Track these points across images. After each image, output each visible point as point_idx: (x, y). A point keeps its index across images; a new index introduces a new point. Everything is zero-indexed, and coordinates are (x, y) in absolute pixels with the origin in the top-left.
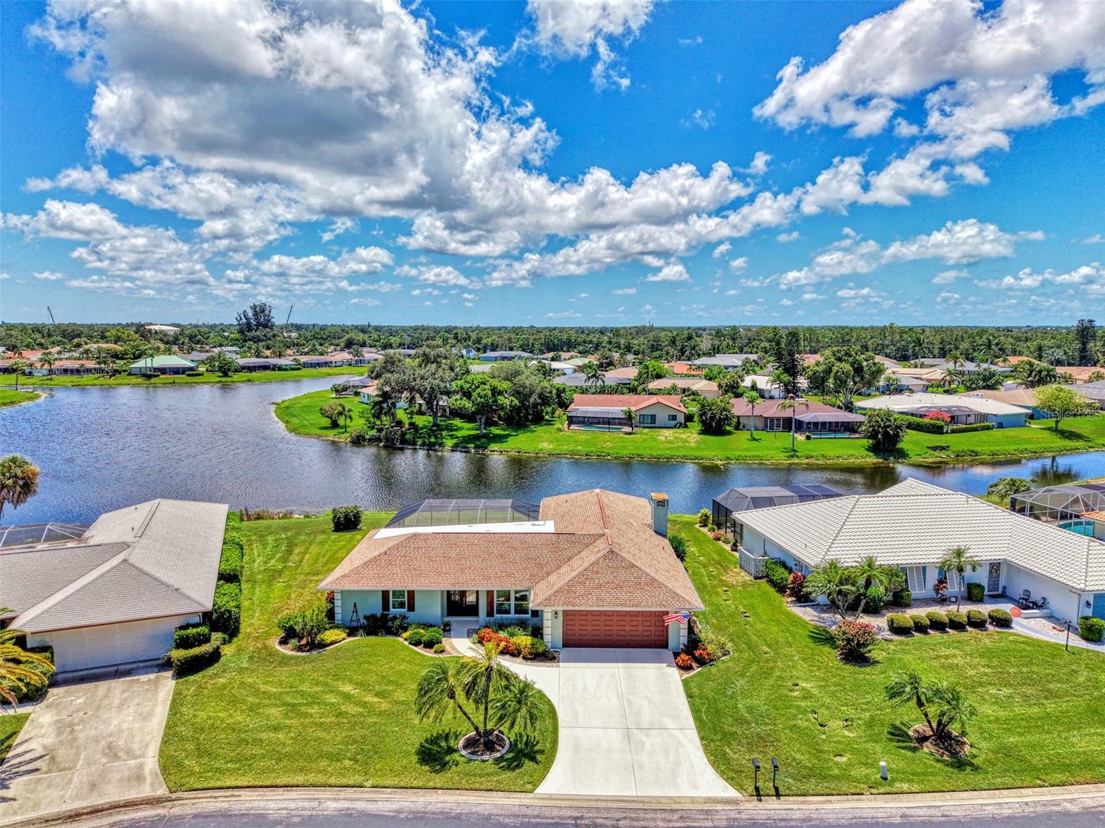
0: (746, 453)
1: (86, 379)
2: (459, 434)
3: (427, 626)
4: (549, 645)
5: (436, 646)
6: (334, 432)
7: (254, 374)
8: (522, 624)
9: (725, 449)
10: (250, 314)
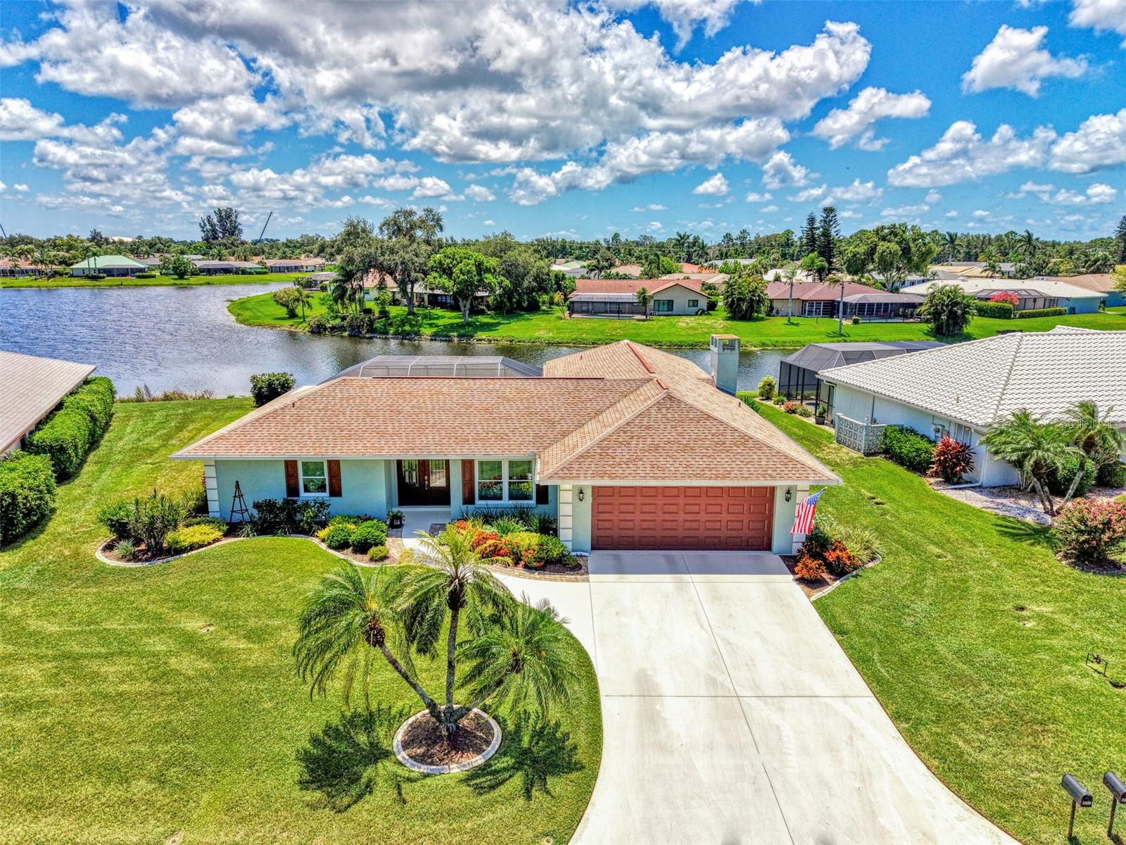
0: (784, 339)
1: (21, 280)
2: (440, 322)
3: (361, 518)
4: (569, 546)
5: (373, 550)
6: (291, 322)
7: (214, 277)
8: (523, 516)
9: (760, 334)
10: (215, 220)
